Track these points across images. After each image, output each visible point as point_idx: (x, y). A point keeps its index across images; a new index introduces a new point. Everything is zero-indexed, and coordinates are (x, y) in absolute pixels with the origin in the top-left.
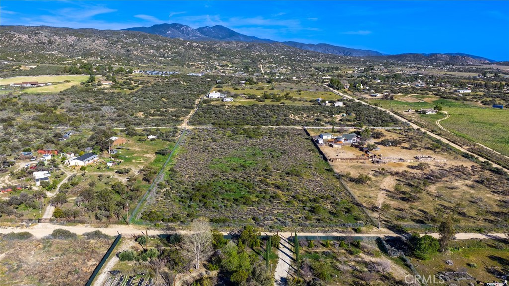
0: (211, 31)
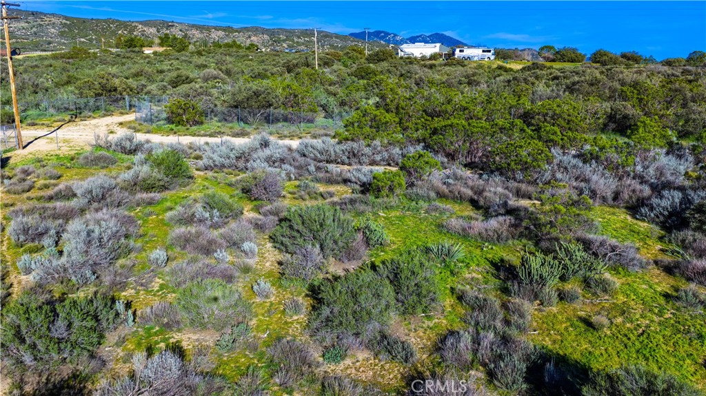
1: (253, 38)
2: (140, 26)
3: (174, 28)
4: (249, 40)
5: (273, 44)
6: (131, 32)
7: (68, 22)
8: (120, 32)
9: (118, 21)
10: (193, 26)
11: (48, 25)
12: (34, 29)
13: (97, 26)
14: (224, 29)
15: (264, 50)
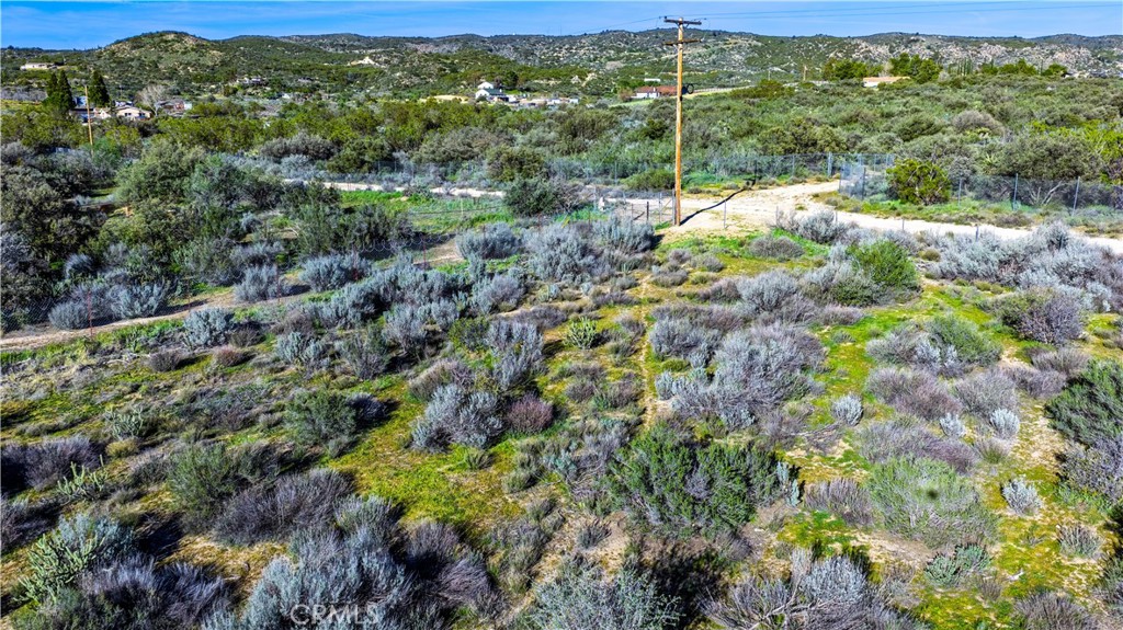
1: (1058, 55)
2: (864, 44)
3: (918, 44)
4: (1050, 59)
5: (1097, 64)
6: (847, 55)
7: (760, 44)
8: (832, 55)
9: (831, 38)
10: (951, 39)
11: (733, 49)
12: (714, 56)
13: (799, 47)
14: (1005, 42)
15: (1076, 75)
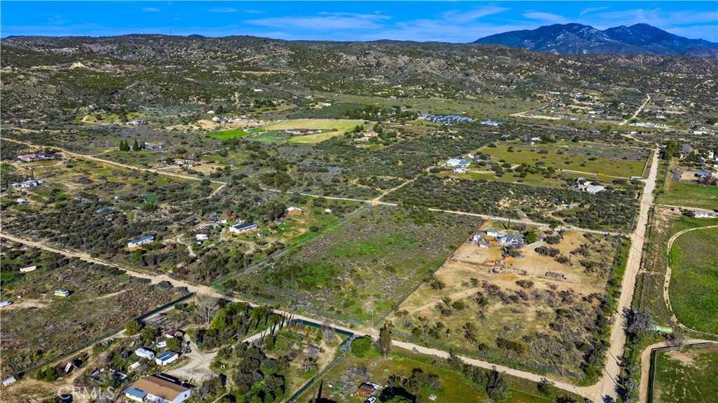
0: (628, 33)
1: (432, 63)
2: (345, 56)
3: (370, 55)
4: (428, 65)
5: (448, 67)
6: (338, 61)
7: (293, 53)
8: (330, 61)
11: (280, 56)
13: (313, 56)
